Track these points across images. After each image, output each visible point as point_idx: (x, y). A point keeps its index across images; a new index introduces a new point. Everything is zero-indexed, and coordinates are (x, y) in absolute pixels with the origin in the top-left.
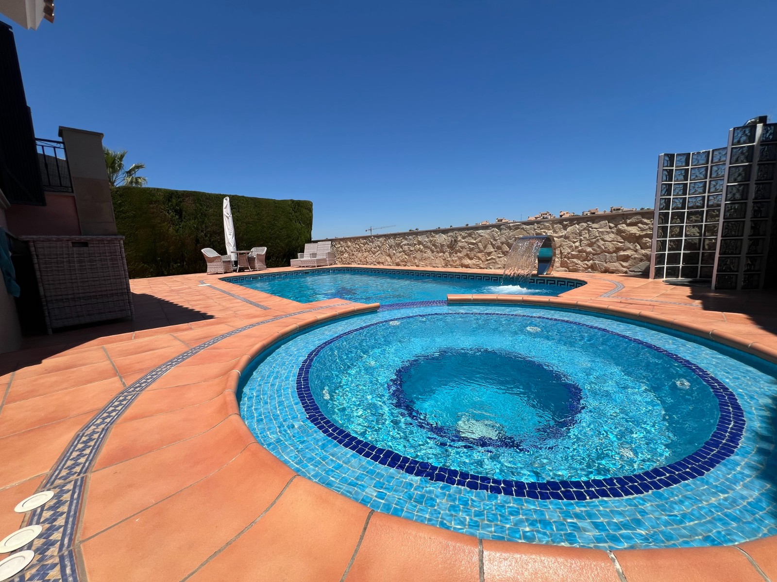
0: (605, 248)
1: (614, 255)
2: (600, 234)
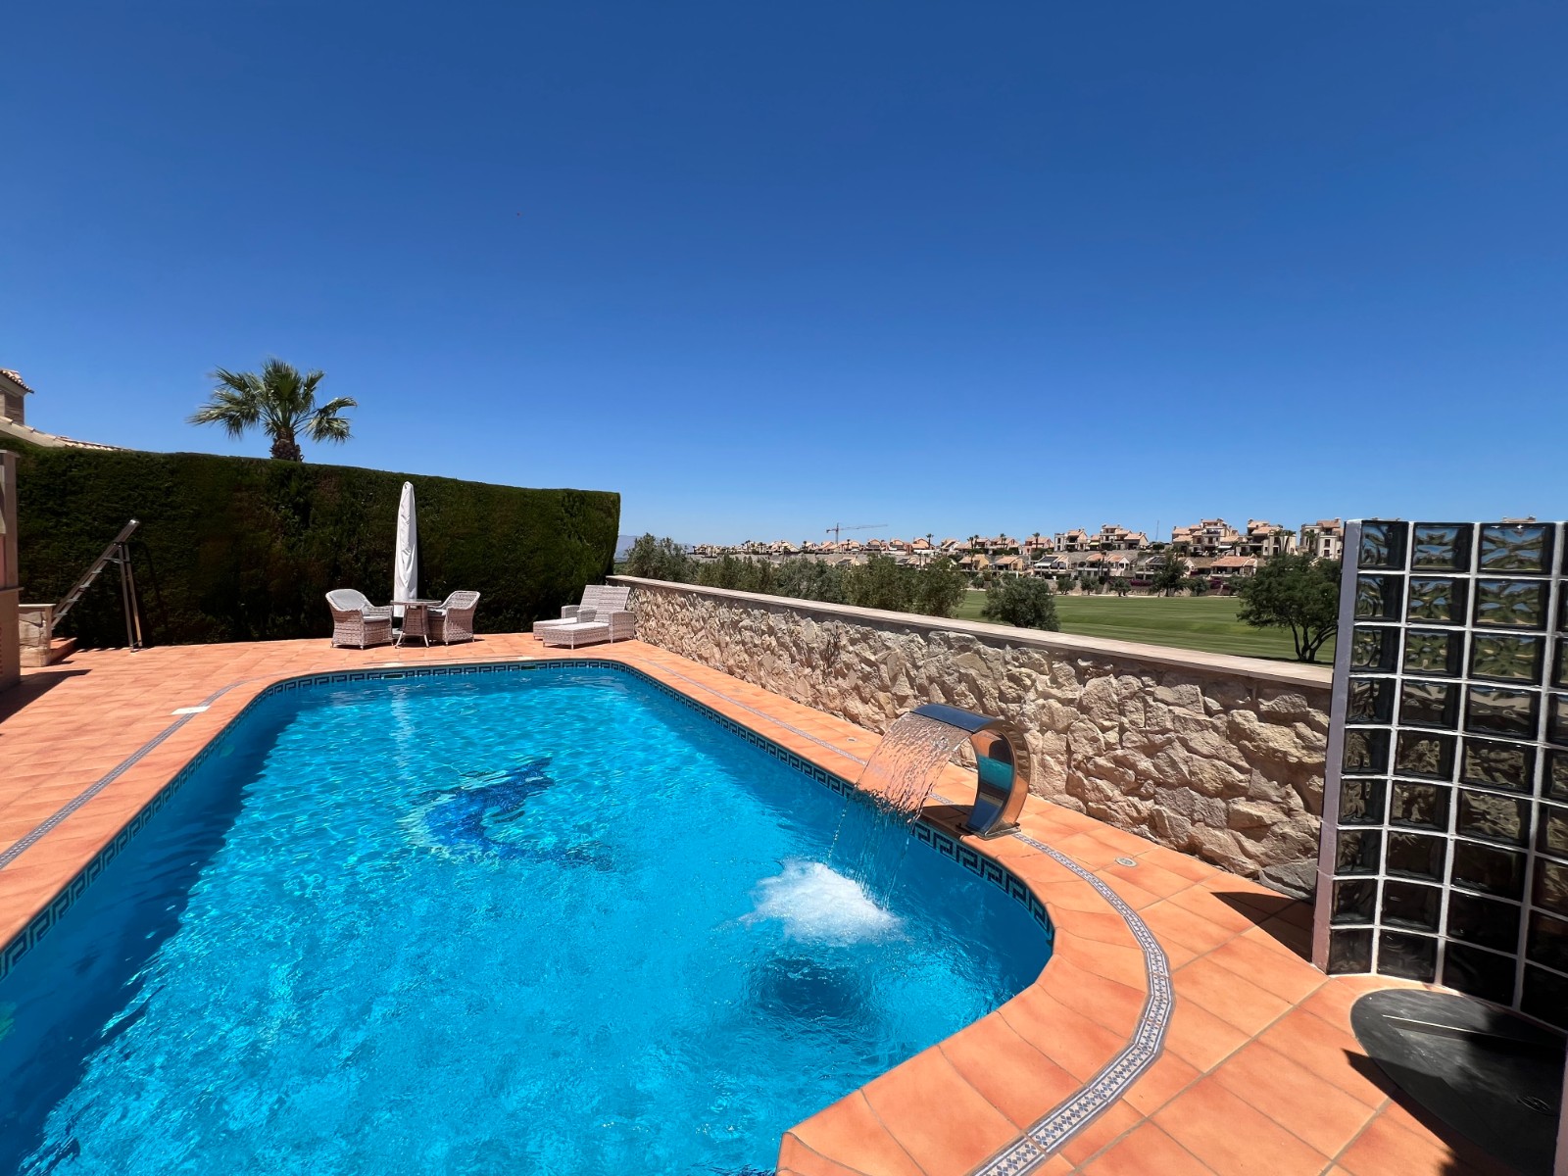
1: (1219, 803)
2: (1178, 724)
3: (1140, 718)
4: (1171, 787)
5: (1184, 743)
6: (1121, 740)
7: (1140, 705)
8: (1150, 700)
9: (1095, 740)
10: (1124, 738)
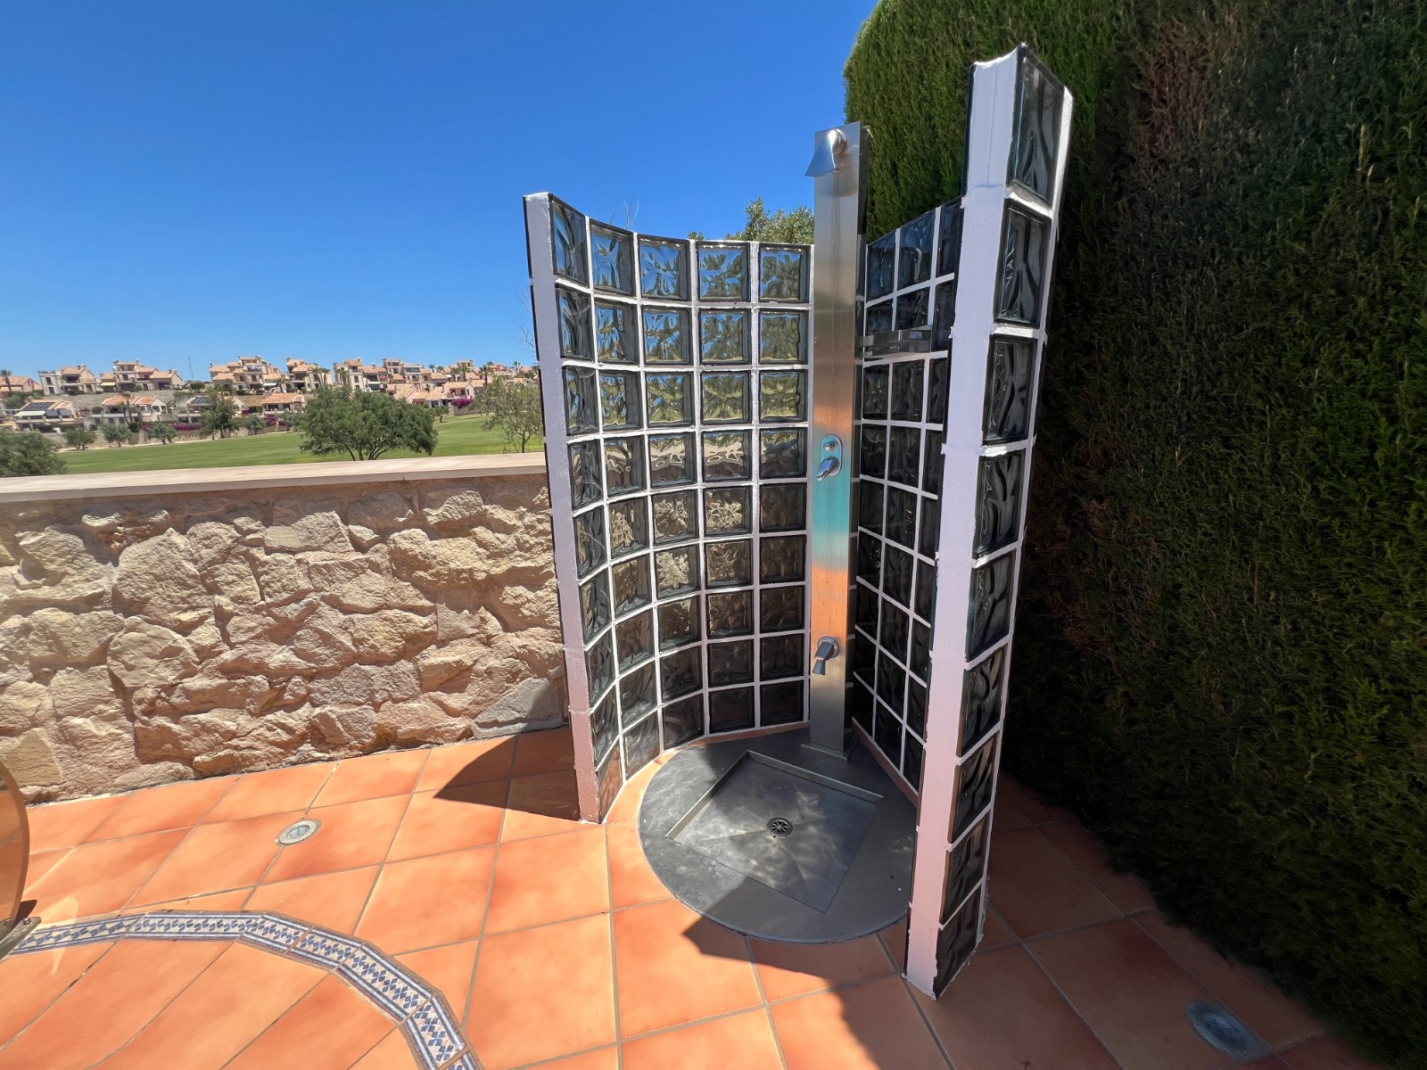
0: (358, 642)
1: (405, 666)
2: (318, 579)
3: (250, 588)
4: (334, 672)
5: (335, 603)
6: (225, 636)
7: (243, 567)
8: (259, 554)
9: (173, 652)
10: (229, 628)
